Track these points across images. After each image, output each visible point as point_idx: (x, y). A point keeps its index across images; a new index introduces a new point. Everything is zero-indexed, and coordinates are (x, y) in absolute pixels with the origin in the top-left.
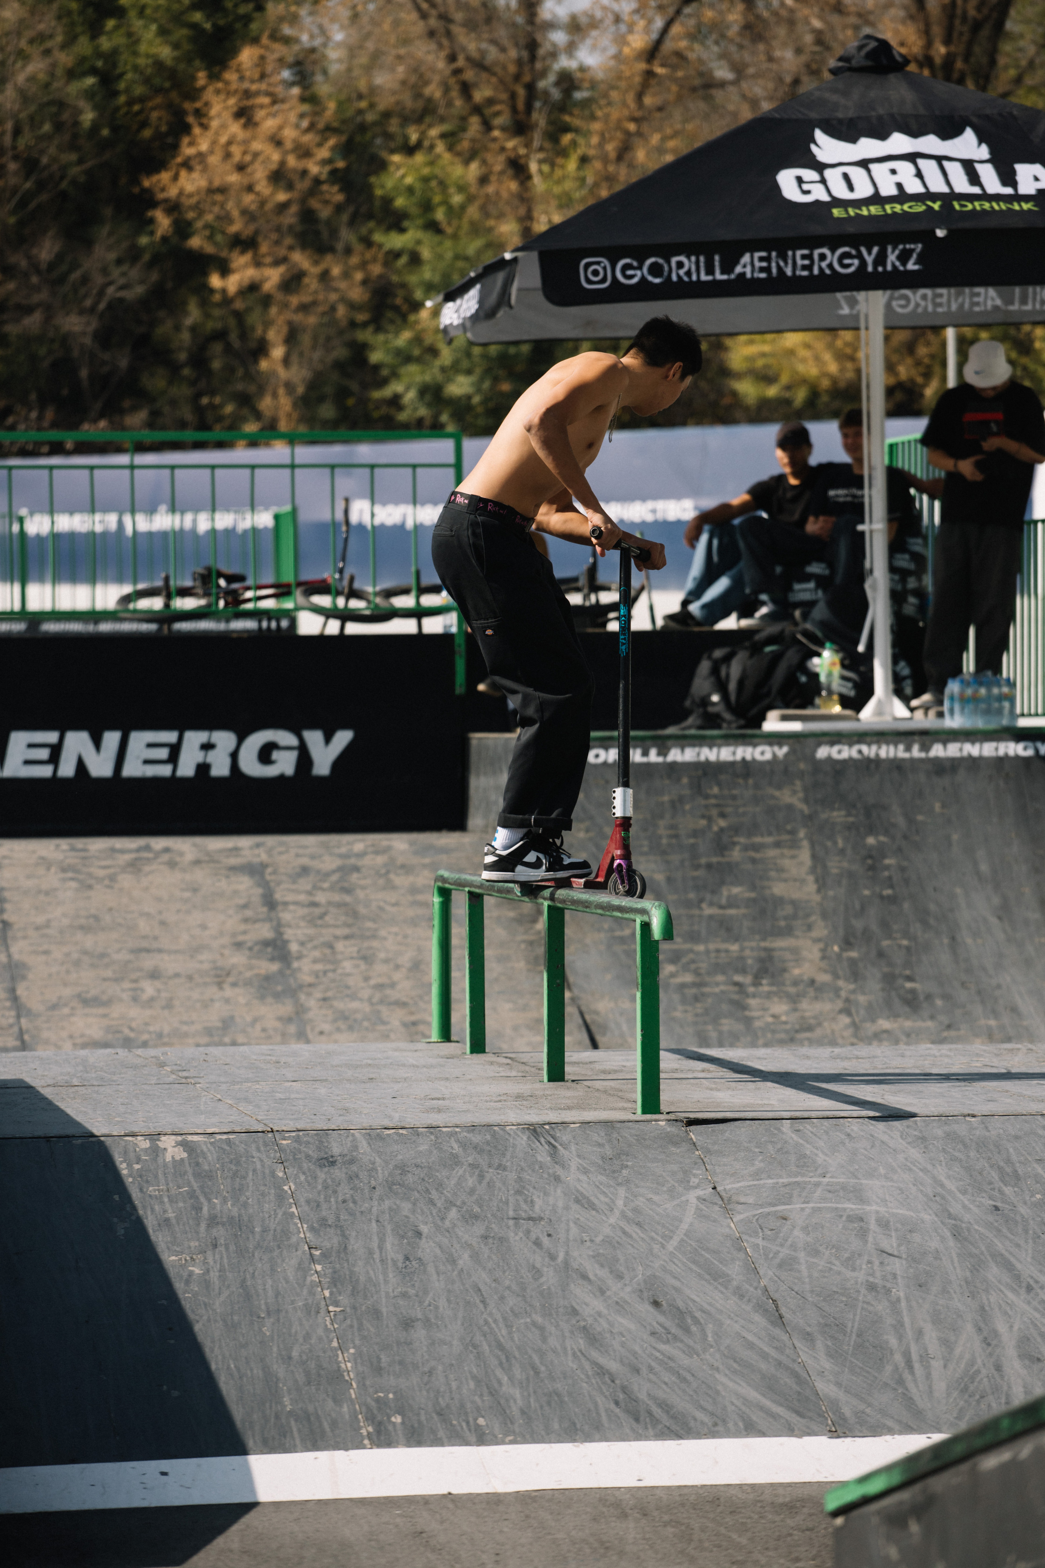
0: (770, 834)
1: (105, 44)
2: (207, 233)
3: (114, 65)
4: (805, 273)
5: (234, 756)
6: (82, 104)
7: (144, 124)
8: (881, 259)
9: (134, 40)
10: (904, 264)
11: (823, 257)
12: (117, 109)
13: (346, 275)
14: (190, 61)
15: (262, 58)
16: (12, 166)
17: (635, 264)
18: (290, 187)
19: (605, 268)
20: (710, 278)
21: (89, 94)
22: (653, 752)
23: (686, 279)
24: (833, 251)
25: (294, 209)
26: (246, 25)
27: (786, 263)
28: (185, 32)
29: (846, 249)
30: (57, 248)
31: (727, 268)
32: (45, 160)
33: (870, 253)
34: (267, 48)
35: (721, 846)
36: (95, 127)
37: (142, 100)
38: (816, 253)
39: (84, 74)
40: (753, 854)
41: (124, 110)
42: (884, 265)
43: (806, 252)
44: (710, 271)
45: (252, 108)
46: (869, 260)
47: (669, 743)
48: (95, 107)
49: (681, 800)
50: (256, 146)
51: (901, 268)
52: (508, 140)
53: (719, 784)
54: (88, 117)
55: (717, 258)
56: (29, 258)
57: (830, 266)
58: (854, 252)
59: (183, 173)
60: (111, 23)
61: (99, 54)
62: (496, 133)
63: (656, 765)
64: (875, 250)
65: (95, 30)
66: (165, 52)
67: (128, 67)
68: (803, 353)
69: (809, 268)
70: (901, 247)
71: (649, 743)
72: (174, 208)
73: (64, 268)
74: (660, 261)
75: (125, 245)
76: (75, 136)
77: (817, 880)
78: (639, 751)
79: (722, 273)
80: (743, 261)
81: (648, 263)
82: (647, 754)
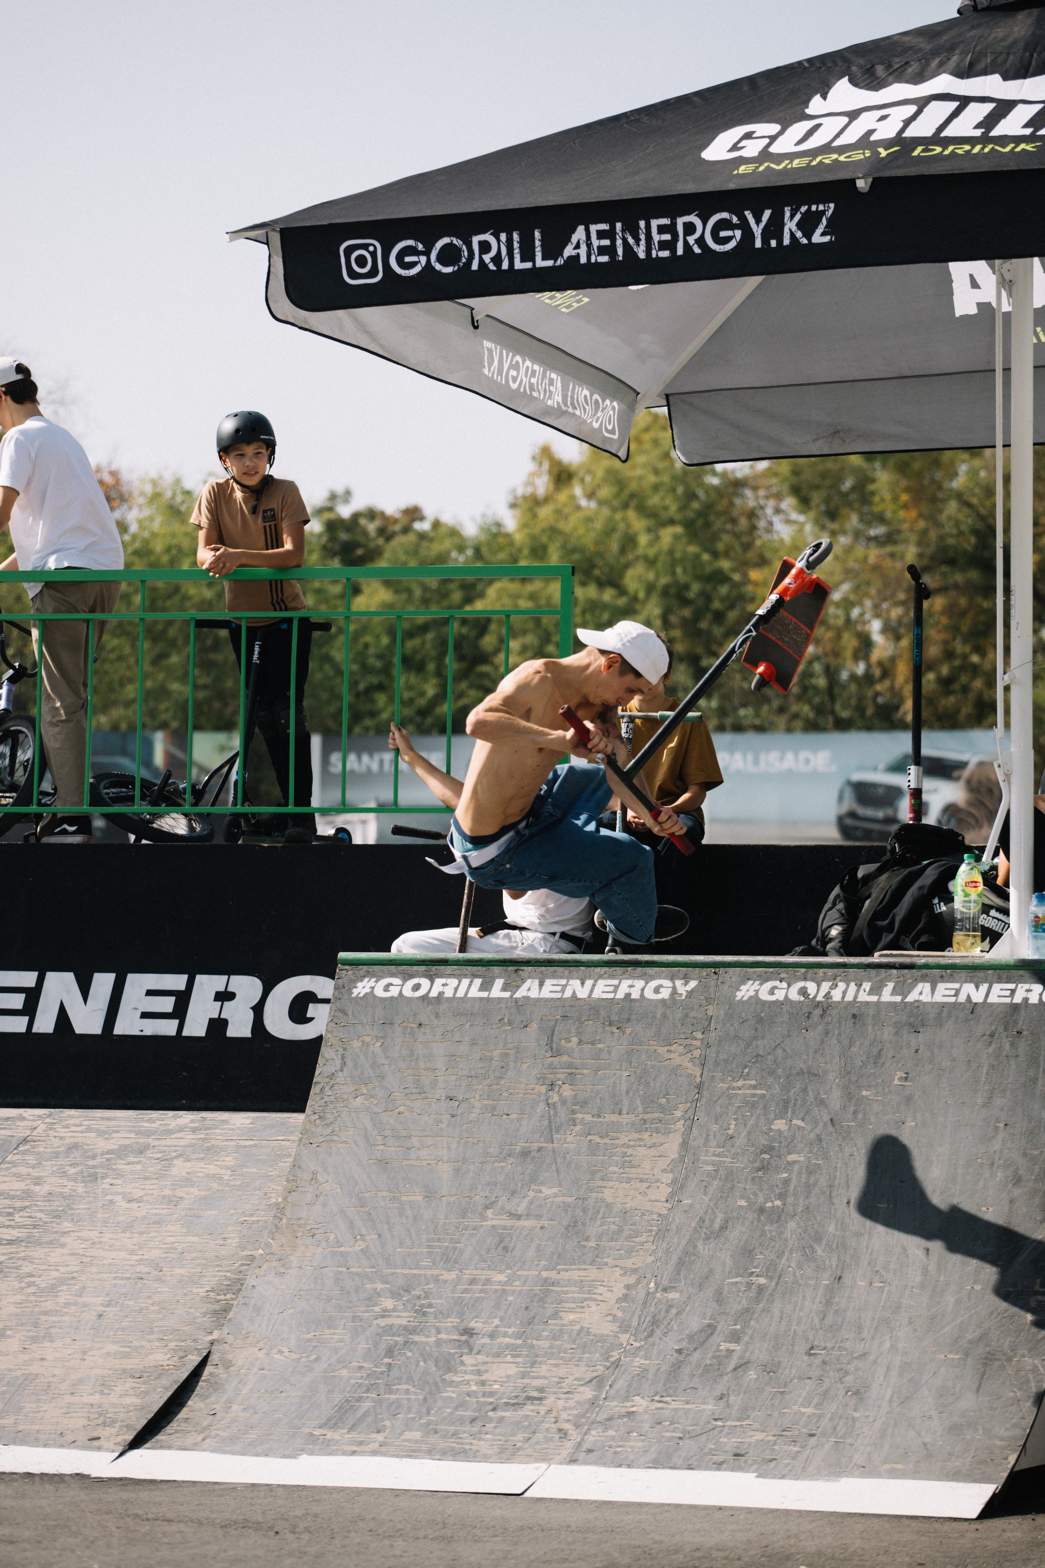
0: (632, 1111)
4: (665, 254)
5: (258, 1009)
8: (774, 229)
10: (808, 235)
11: (690, 228)
17: (420, 247)
19: (374, 255)
20: (529, 265)
22: (499, 983)
23: (492, 267)
24: (705, 219)
27: (637, 241)
29: (725, 215)
31: (552, 250)
33: (758, 221)
35: (552, 1128)
38: (680, 221)
40: (596, 1139)
42: (779, 237)
43: (665, 221)
44: (528, 255)
46: (758, 231)
49: (519, 1053)
51: (804, 241)
53: (580, 1035)
55: (537, 234)
57: (701, 241)
58: (735, 220)
63: (500, 1001)
64: (767, 214)
69: (670, 245)
71: (496, 970)
74: (456, 242)
77: (674, 1181)
78: (478, 982)
79: (544, 258)
80: (574, 239)
81: (440, 244)
82: (486, 986)
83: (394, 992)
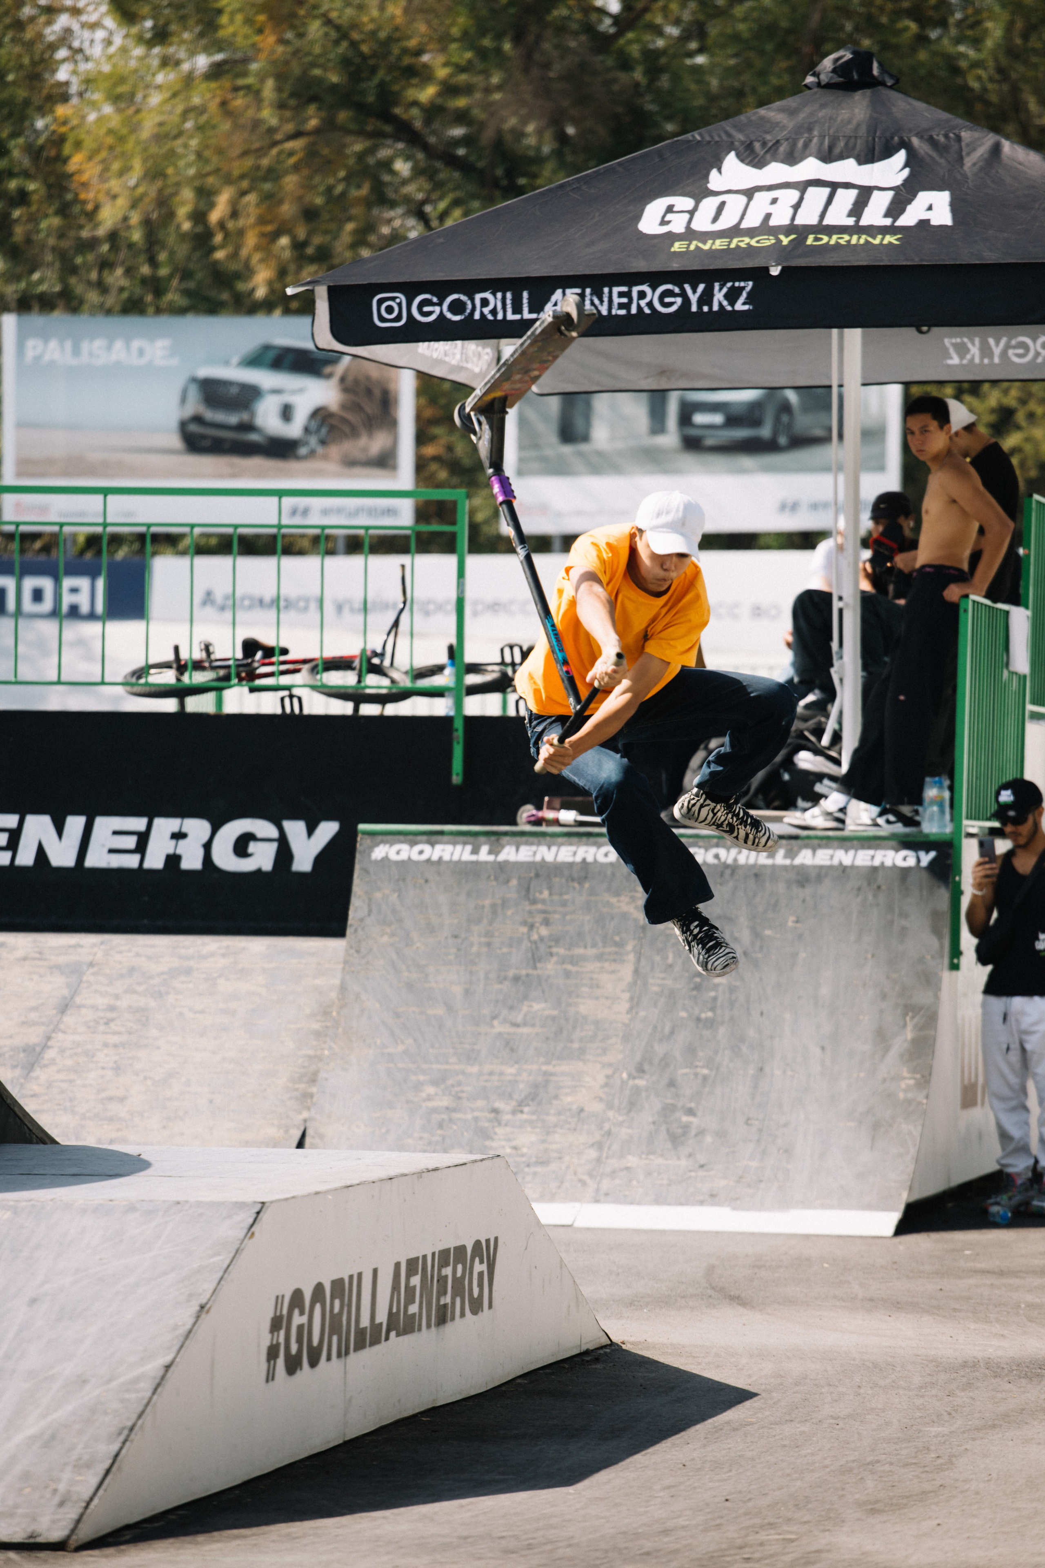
0: (594, 946)
4: (623, 312)
5: (207, 847)
8: (706, 298)
10: (732, 303)
17: (435, 300)
19: (400, 305)
20: (518, 317)
22: (485, 849)
23: (490, 317)
24: (654, 290)
27: (602, 302)
29: (669, 287)
33: (694, 292)
35: (535, 959)
38: (635, 290)
40: (569, 967)
42: (710, 305)
43: (624, 289)
44: (517, 309)
46: (694, 298)
47: (505, 839)
49: (505, 903)
51: (729, 308)
53: (550, 888)
55: (525, 295)
57: (650, 305)
58: (677, 290)
63: (486, 863)
64: (701, 287)
69: (626, 306)
70: (729, 284)
71: (482, 839)
74: (464, 298)
77: (631, 999)
78: (469, 848)
79: (530, 312)
80: (554, 298)
81: (450, 299)
82: (475, 851)
83: (404, 856)
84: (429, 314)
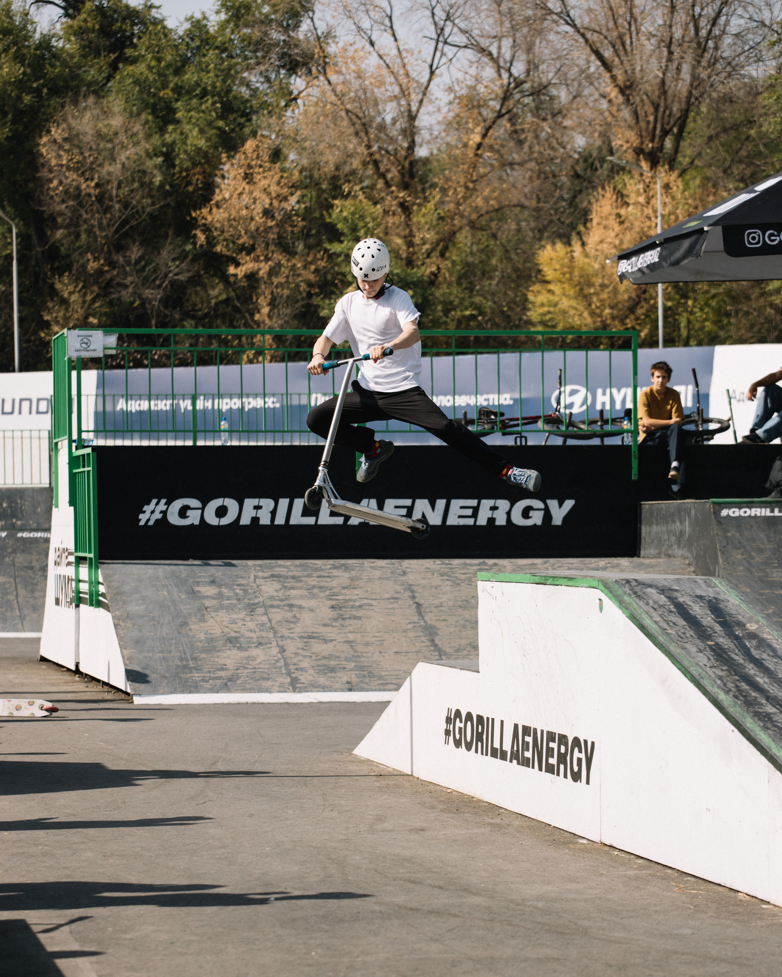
1: (168, 138)
2: (225, 243)
3: (173, 150)
6: (155, 172)
7: (189, 183)
9: (184, 136)
12: (174, 174)
13: (305, 267)
14: (216, 148)
15: (257, 146)
16: (117, 206)
17: (776, 233)
18: (273, 218)
19: (759, 236)
21: (158, 167)
25: (276, 230)
26: (241, 129)
28: (214, 131)
30: (140, 253)
32: (134, 202)
34: (260, 141)
36: (162, 186)
37: (187, 170)
39: (156, 155)
41: (178, 175)
45: (252, 174)
48: (163, 173)
50: (257, 194)
52: (399, 191)
54: (158, 179)
56: (124, 257)
59: (215, 210)
60: (171, 128)
61: (164, 145)
62: (394, 188)
65: (162, 130)
66: (202, 143)
67: (181, 151)
68: (572, 312)
71: (773, 505)
72: (207, 229)
73: (143, 263)
75: (178, 250)
76: (151, 190)
78: (768, 510)
82: (772, 511)
83: (737, 514)
84: (774, 240)
